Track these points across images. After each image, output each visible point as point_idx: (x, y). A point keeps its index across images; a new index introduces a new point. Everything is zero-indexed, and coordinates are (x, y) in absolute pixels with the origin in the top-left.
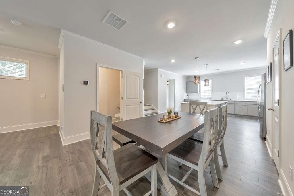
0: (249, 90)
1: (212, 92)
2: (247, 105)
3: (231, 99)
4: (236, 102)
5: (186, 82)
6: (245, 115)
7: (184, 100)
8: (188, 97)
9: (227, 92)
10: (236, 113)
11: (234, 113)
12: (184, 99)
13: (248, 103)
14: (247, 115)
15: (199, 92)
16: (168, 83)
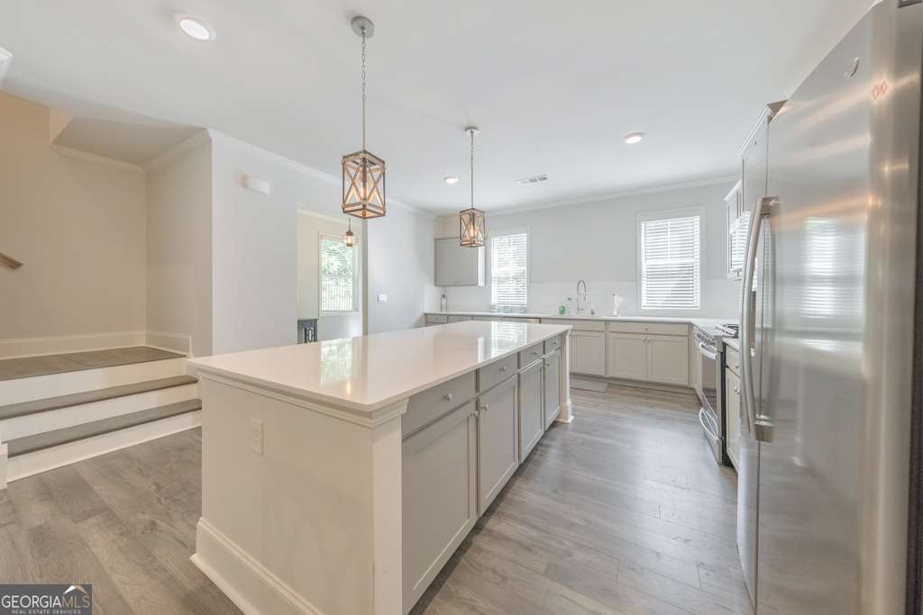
0: (657, 275)
1: (530, 281)
2: (649, 337)
3: (593, 313)
4: (612, 327)
5: (436, 240)
6: (644, 379)
7: (426, 315)
8: (444, 301)
9: (581, 283)
10: (610, 375)
11: (602, 373)
12: (426, 311)
13: (653, 329)
14: (650, 380)
15: (481, 283)
16: (350, 239)
